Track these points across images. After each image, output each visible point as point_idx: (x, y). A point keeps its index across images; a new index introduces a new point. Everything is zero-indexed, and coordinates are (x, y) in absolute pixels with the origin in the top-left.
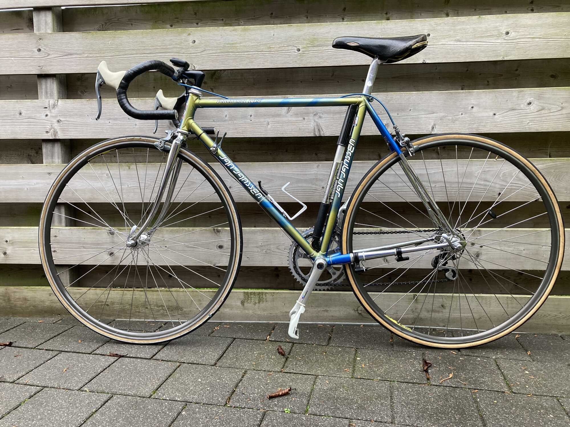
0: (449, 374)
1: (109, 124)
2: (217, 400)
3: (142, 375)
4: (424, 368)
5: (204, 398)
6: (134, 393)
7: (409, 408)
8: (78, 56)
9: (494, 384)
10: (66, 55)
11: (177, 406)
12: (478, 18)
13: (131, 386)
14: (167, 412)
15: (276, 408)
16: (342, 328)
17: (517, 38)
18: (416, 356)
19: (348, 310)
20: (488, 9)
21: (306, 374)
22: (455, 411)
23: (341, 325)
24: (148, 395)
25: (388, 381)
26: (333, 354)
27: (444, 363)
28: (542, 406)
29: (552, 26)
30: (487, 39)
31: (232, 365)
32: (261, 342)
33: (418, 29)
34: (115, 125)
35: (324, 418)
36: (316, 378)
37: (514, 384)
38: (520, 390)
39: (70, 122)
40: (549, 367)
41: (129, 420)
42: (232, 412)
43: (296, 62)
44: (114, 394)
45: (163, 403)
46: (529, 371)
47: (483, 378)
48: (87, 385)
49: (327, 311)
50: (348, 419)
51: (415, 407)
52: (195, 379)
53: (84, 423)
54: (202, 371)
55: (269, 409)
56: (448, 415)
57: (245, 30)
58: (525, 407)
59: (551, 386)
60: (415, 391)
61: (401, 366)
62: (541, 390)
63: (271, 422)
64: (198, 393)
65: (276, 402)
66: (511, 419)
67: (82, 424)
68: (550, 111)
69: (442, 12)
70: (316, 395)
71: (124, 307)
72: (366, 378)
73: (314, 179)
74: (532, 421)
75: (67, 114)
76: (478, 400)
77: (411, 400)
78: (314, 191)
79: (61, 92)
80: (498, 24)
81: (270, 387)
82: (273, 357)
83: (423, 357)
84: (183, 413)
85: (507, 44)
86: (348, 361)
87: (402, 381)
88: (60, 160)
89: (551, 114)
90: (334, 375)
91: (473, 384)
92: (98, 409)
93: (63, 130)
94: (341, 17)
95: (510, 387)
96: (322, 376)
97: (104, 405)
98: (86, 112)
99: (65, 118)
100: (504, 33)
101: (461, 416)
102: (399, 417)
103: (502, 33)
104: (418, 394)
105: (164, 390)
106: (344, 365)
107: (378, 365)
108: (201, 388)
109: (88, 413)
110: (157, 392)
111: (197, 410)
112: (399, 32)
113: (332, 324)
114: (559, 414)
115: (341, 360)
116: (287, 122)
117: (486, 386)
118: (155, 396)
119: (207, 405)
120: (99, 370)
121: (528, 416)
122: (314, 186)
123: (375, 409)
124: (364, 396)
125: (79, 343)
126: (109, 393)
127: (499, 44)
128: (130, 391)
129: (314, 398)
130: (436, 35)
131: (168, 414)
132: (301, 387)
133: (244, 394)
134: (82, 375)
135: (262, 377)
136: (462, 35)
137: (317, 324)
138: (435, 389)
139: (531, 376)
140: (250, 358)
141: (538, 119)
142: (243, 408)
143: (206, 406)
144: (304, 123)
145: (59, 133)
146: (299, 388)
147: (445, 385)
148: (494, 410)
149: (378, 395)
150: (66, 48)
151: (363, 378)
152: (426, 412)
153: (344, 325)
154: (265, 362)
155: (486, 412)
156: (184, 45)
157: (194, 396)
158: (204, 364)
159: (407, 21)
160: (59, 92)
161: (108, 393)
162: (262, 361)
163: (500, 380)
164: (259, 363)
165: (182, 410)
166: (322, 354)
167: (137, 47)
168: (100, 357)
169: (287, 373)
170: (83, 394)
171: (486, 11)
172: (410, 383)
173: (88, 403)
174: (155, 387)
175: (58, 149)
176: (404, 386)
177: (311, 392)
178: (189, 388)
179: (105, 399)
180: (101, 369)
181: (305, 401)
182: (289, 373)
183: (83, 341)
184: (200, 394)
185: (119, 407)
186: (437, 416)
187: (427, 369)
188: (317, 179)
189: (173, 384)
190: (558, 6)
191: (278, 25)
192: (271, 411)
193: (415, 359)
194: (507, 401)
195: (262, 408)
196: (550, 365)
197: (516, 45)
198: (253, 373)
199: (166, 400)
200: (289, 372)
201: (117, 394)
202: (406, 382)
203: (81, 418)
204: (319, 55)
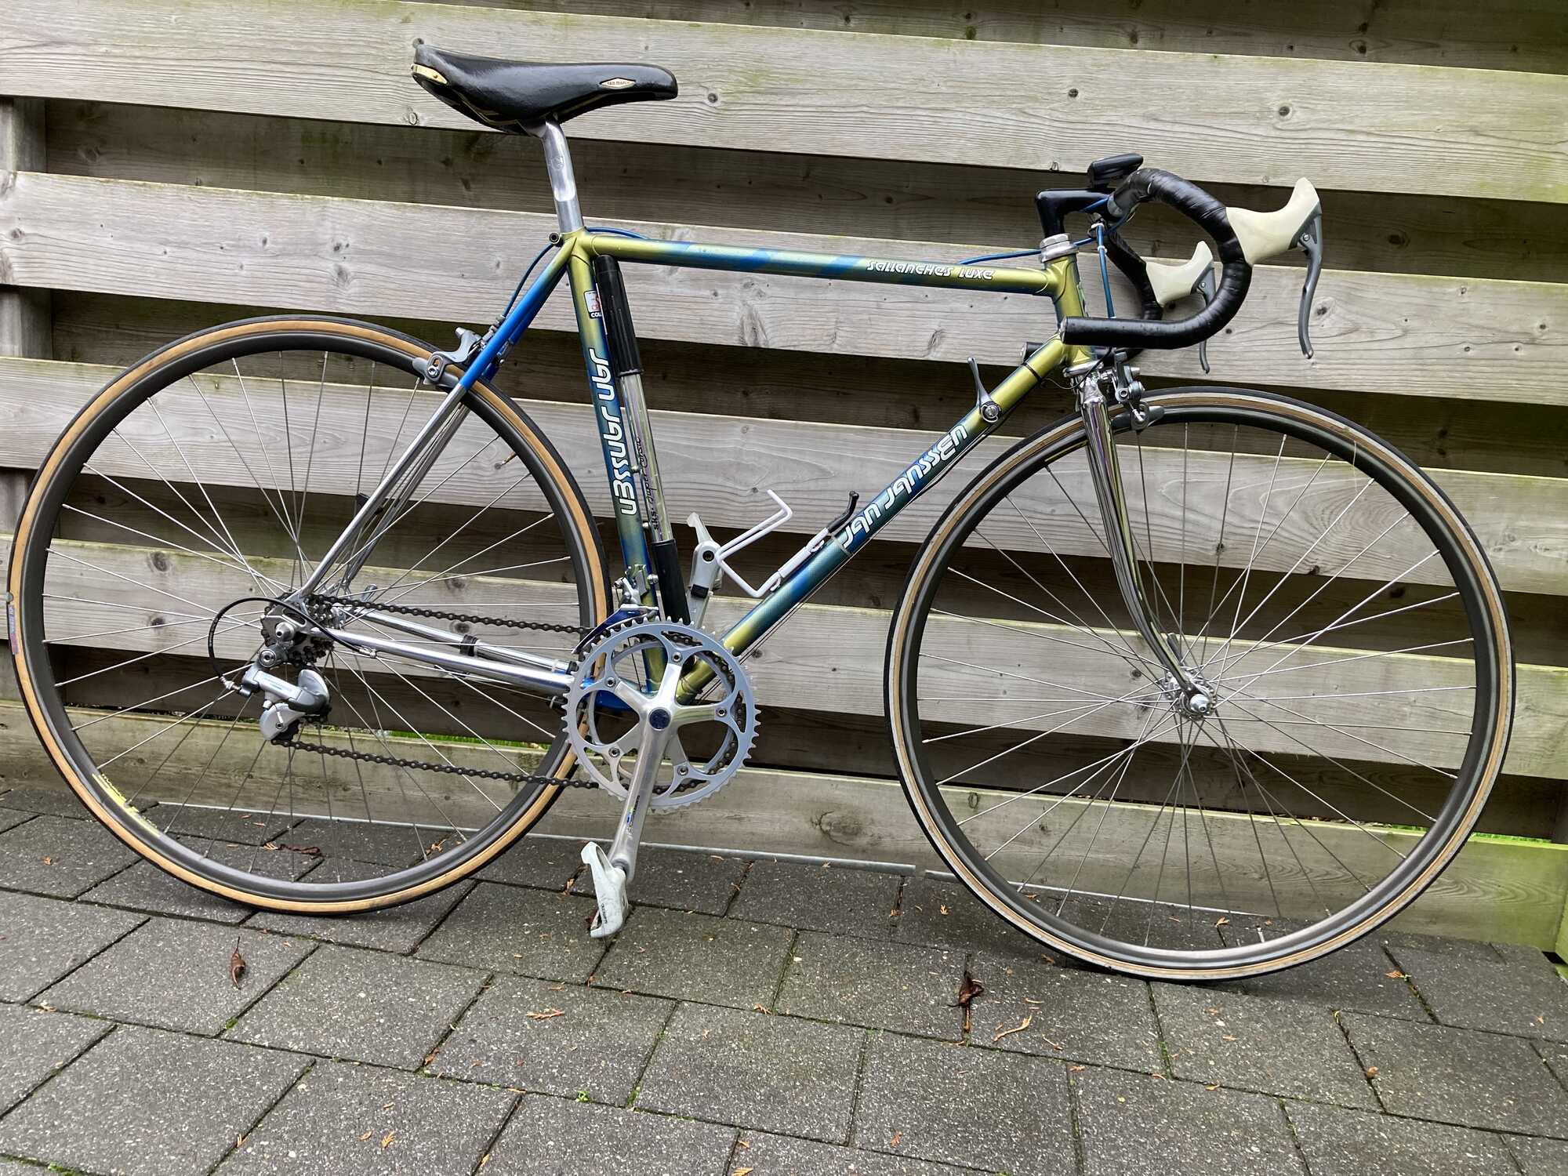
0: (1022, 1017)
1: (165, 257)
2: (398, 1054)
3: (207, 972)
4: (960, 999)
5: (364, 1046)
6: (174, 1023)
7: (900, 1105)
8: (80, 50)
9: (1130, 1050)
10: (44, 45)
11: (287, 1065)
12: (1212, 61)
13: (170, 1001)
14: (258, 1083)
15: (551, 1087)
16: (773, 868)
17: (1308, 127)
18: (949, 961)
19: (795, 820)
20: (1245, 35)
21: (650, 995)
22: (1014, 1120)
23: (771, 859)
24: (212, 1029)
25: (862, 1027)
26: (733, 943)
27: (1018, 986)
28: (1237, 1118)
29: (1406, 102)
30: (1228, 121)
31: (458, 957)
32: (549, 895)
33: (1046, 72)
34: (181, 261)
35: (672, 1122)
36: (675, 1008)
37: (1180, 1055)
38: (1191, 1072)
39: (50, 241)
40: (1279, 1014)
41: (152, 1098)
42: (432, 1090)
43: (703, 131)
44: (120, 1022)
45: (251, 1055)
46: (1226, 1021)
47: (1107, 1033)
48: (50, 990)
49: (740, 819)
50: (735, 1127)
51: (916, 1105)
52: (349, 991)
53: (25, 1099)
54: (375, 968)
55: (534, 1088)
56: (993, 1133)
57: (566, 25)
58: (1192, 1119)
59: (1274, 1065)
60: (926, 1059)
61: (905, 988)
62: (1244, 1075)
63: (532, 1125)
64: (351, 1032)
65: (554, 1071)
66: (1150, 1151)
67: (22, 1102)
68: (1373, 336)
69: (1121, 30)
70: (664, 1056)
71: (186, 769)
72: (807, 1016)
73: (731, 465)
74: (1202, 1160)
75: (42, 217)
76: (1081, 1092)
77: (909, 1084)
78: (728, 496)
79: (28, 149)
80: (1261, 84)
81: (547, 1027)
82: (571, 941)
83: (966, 965)
84: (301, 1087)
85: (1281, 140)
86: (769, 964)
87: (899, 1029)
88: (17, 348)
89: (1376, 346)
90: (724, 1002)
91: (1078, 1049)
92: (71, 1063)
93: (27, 261)
94: (841, 14)
95: (1167, 1062)
96: (692, 1004)
97: (87, 1050)
98: (97, 216)
99: (35, 226)
100: (1276, 109)
101: (1026, 1135)
102: (868, 1130)
103: (1270, 111)
104: (932, 1068)
105: (260, 1018)
106: (756, 975)
107: (846, 980)
108: (362, 1016)
109: (42, 1071)
110: (241, 1022)
111: (340, 1080)
112: (994, 75)
113: (749, 855)
114: (1276, 1147)
115: (750, 962)
116: (668, 298)
117: (1110, 1056)
118: (234, 1033)
119: (370, 1068)
120: (89, 951)
121: (1196, 1146)
122: (729, 484)
123: (811, 1105)
124: (790, 1066)
125: (45, 867)
126: (106, 1019)
127: (1259, 139)
128: (165, 1016)
129: (659, 1063)
130: (1092, 95)
131: (259, 1089)
132: (630, 1032)
133: (474, 1041)
134: (38, 962)
135: (532, 996)
136: (1163, 103)
137: (708, 854)
138: (978, 1056)
139: (1229, 1035)
140: (510, 940)
141: (1341, 355)
142: (464, 1081)
143: (365, 1071)
144: (716, 306)
145: (16, 269)
146: (624, 1033)
147: (1006, 1046)
148: (1113, 1121)
149: (827, 1066)
150: (44, 24)
151: (800, 1014)
152: (940, 1120)
153: (780, 860)
154: (547, 954)
155: (1090, 1127)
156: (391, 51)
157: (339, 1041)
158: (382, 951)
159: (1019, 46)
160: (21, 150)
161: (104, 1018)
162: (541, 951)
163: (1147, 1042)
164: (533, 955)
165: (299, 1079)
166: (705, 939)
167: (252, 40)
168: (98, 912)
169: (602, 988)
170: (34, 1016)
171: (1238, 38)
172: (917, 1036)
173: (45, 1044)
174: (238, 1007)
175: (13, 313)
176: (899, 1043)
177: (655, 1048)
178: (329, 1015)
179: (94, 1034)
180: (95, 948)
181: (632, 1072)
182: (606, 988)
183: (57, 861)
184: (355, 1034)
185: (129, 1059)
186: (965, 1132)
187: (969, 1000)
188: (739, 464)
189: (288, 1001)
190: (1433, 46)
191: (661, 21)
192: (537, 1093)
193: (945, 969)
194: (1153, 1098)
195: (514, 1083)
196: (1284, 1009)
197: (1303, 146)
198: (510, 984)
199: (260, 1046)
200: (607, 985)
201: (130, 1024)
202: (907, 1035)
203: (20, 1084)
204: (770, 118)
